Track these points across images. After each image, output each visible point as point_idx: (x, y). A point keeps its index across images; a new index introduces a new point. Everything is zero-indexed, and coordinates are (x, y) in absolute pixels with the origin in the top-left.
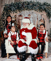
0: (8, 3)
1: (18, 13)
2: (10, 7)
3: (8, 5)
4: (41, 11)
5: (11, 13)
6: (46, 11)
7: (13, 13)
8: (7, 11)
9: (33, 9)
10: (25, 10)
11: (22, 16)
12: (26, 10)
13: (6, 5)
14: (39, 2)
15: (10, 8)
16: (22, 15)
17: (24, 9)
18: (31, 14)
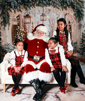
1: (24, 11)
2: (9, 1)
4: (65, 8)
5: (11, 11)
6: (73, 7)
7: (13, 11)
8: (4, 8)
9: (49, 5)
10: (36, 6)
11: (30, 17)
12: (38, 5)
15: (8, 3)
16: (31, 15)
17: (33, 5)
18: (46, 14)
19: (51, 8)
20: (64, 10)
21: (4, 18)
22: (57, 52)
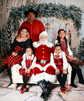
0: (16, 6)
2: (19, 12)
3: (16, 8)
4: (66, 19)
7: (23, 20)
8: (15, 18)
9: (53, 16)
10: (42, 17)
13: (13, 9)
14: (63, 5)
15: (19, 14)
17: (40, 16)
18: (50, 24)
19: (54, 18)
20: (65, 21)
21: (15, 26)
22: (61, 57)
